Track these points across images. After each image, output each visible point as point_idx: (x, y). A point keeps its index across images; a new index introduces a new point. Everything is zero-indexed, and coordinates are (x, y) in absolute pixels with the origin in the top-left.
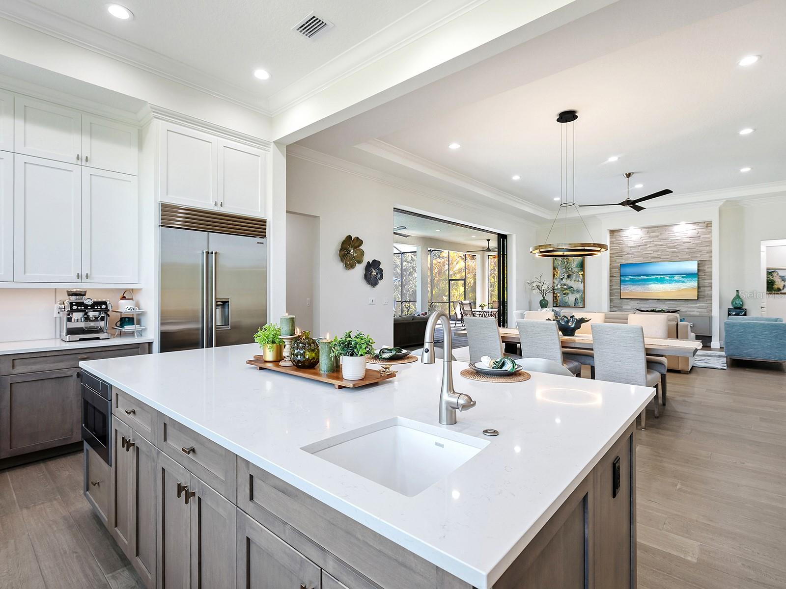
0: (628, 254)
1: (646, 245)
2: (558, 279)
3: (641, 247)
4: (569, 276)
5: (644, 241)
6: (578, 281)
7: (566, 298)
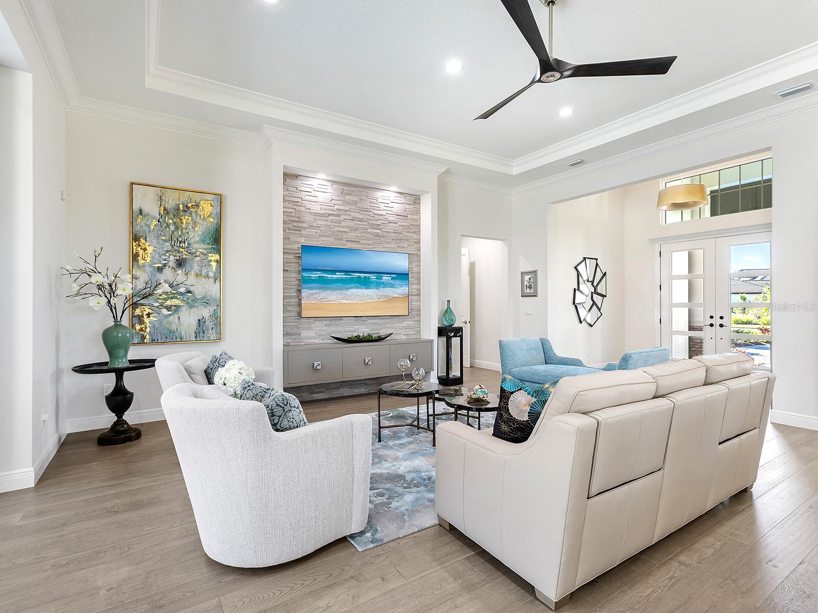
0: (311, 227)
1: (339, 215)
2: (149, 270)
3: (330, 217)
4: (180, 263)
5: (336, 207)
6: (207, 276)
7: (174, 318)
